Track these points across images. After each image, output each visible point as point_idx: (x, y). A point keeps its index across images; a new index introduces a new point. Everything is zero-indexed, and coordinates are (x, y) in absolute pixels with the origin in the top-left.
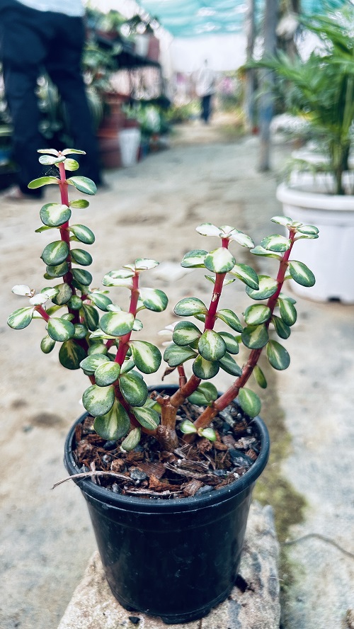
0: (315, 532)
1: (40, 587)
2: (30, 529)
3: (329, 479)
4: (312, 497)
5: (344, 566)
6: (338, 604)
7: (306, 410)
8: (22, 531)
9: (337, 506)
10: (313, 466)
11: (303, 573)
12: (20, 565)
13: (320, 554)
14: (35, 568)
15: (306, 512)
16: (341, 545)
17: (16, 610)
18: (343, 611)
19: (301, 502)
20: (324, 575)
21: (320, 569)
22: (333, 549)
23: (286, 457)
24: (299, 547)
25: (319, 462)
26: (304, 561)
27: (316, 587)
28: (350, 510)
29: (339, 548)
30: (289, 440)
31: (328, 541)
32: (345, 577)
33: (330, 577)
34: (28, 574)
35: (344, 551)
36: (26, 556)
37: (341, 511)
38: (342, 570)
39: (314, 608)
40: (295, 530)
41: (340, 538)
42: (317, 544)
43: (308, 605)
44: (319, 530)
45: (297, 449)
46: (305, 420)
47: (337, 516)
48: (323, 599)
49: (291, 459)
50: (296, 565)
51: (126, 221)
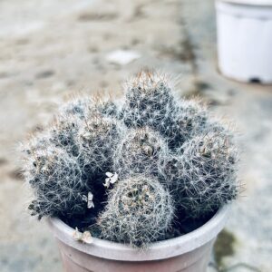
0: (243, 262)
3: (253, 221)
9: (260, 242)
19: (231, 239)
28: (270, 245)
40: (227, 261)
44: (246, 260)
51: (86, 17)
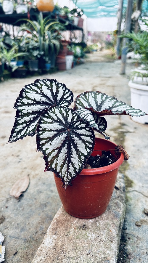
0: (136, 190)
1: (52, 198)
2: (46, 183)
3: (141, 177)
4: (135, 181)
5: (144, 199)
6: (141, 207)
7: (134, 157)
8: (44, 184)
9: (143, 184)
10: (136, 173)
11: (131, 199)
12: (45, 192)
13: (137, 195)
14: (49, 193)
15: (133, 185)
16: (144, 194)
17: (45, 202)
18: (143, 209)
19: (132, 182)
20: (138, 200)
21: (136, 199)
22: (141, 195)
23: (127, 170)
24: (130, 193)
25: (138, 172)
26: (132, 197)
27: (135, 203)
28: (147, 185)
29: (143, 194)
30: (129, 165)
31: (139, 192)
32: (144, 201)
33: (139, 201)
34: (47, 194)
35: (144, 195)
36: (46, 190)
37: (144, 185)
38: (143, 200)
39: (134, 208)
40: (129, 189)
41: (143, 192)
42: (136, 193)
43: (132, 207)
44: (137, 189)
45: (131, 168)
46: (134, 160)
47: (143, 186)
48: (137, 206)
49: (129, 170)
50: (129, 197)
